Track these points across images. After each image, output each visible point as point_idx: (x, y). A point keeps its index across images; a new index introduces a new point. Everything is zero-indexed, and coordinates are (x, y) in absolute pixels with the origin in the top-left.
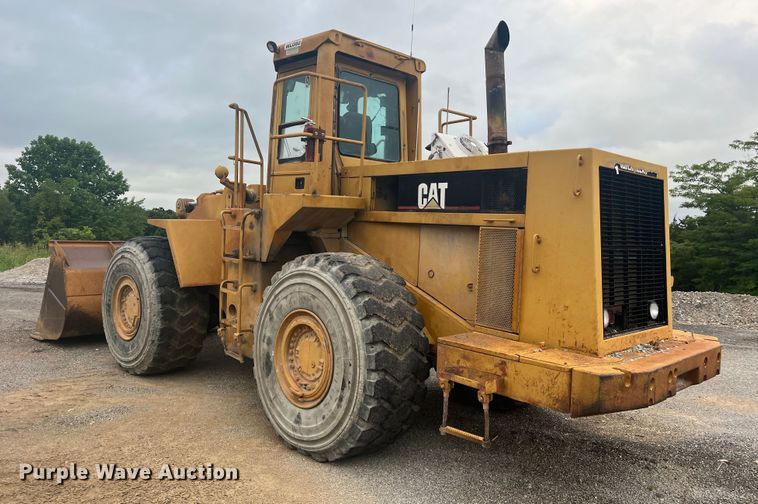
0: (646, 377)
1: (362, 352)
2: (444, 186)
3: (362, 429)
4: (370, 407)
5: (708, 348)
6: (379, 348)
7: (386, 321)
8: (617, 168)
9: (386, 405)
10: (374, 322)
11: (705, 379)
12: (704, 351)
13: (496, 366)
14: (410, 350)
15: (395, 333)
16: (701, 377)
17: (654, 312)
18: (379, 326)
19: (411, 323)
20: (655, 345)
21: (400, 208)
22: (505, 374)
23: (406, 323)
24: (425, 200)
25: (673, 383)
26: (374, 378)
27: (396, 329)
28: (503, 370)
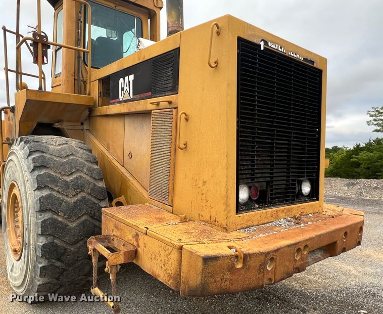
0: (262, 258)
1: (32, 219)
2: (132, 77)
3: (38, 283)
4: (40, 266)
5: (349, 223)
6: (47, 216)
7: (58, 192)
8: (262, 44)
9: (58, 264)
10: (45, 193)
11: (344, 250)
12: (343, 225)
13: (133, 237)
14: (84, 218)
15: (66, 202)
16: (339, 248)
17: (306, 189)
18: (49, 196)
19: (89, 194)
20: (298, 220)
21: (111, 102)
22: (138, 245)
23: (83, 194)
24: (123, 92)
25: (302, 259)
26: (42, 241)
27: (68, 200)
28: (137, 240)
